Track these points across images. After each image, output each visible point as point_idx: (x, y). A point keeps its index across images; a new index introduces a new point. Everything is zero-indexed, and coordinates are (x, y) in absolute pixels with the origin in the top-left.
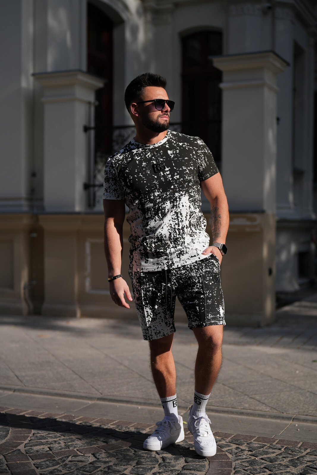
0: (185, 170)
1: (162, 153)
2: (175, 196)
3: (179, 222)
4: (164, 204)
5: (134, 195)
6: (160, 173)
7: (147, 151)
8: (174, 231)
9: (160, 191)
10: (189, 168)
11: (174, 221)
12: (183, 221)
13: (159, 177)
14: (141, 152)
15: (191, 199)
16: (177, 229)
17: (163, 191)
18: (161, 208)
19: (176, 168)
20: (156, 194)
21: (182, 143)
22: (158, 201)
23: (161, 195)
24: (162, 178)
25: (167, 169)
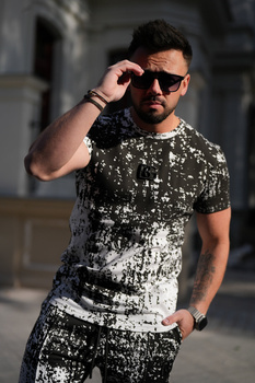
0: (182, 194)
6: (145, 182)
11: (137, 259)
12: (149, 263)
20: (126, 210)
24: (144, 191)
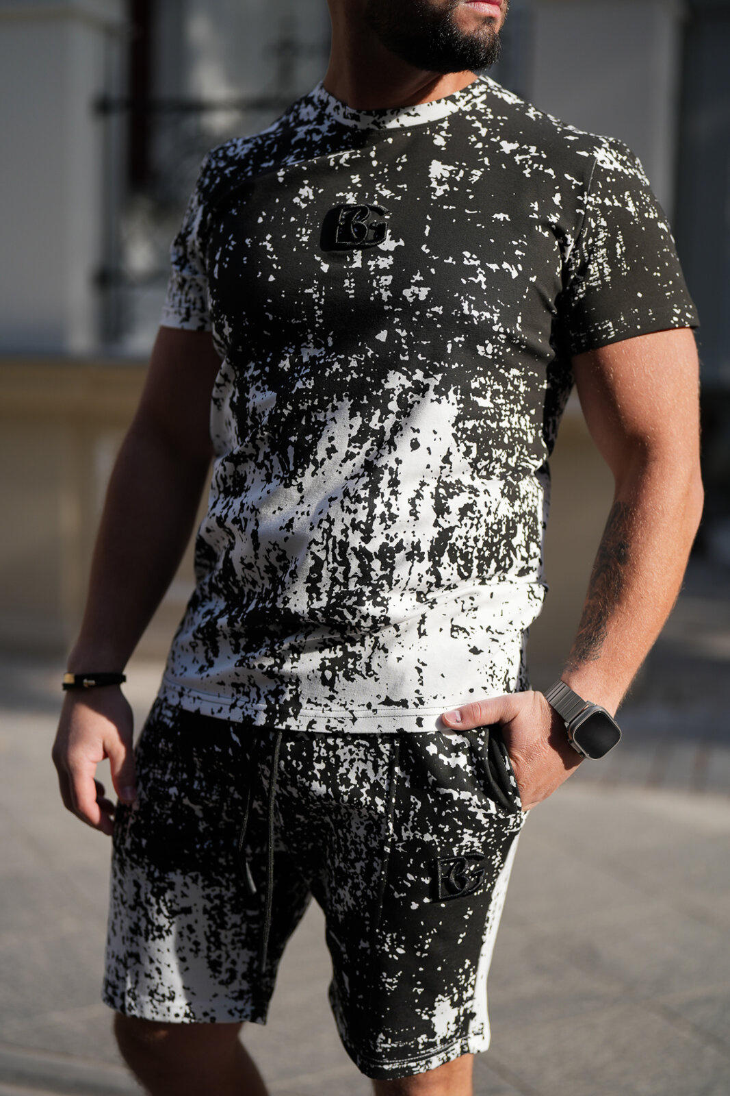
0: (471, 271)
1: (402, 164)
2: (382, 386)
3: (373, 518)
4: (323, 406)
6: (351, 256)
8: (339, 559)
9: (327, 343)
10: (494, 267)
11: (352, 507)
12: (393, 517)
15: (469, 424)
16: (354, 549)
19: (427, 251)
20: (308, 353)
21: (516, 146)
22: (299, 385)
24: (347, 282)
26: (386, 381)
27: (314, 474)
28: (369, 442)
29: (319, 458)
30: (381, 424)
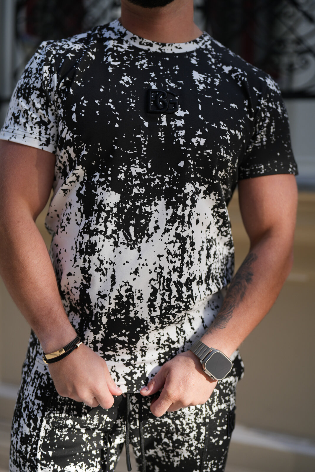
0: (224, 133)
1: (177, 70)
2: (183, 192)
4: (149, 203)
5: (77, 152)
6: (160, 118)
7: (141, 55)
8: (166, 288)
9: (147, 166)
10: (233, 132)
11: (173, 260)
13: (154, 128)
14: (125, 51)
15: (221, 210)
16: (174, 282)
17: (155, 169)
18: (137, 212)
19: (202, 118)
20: (135, 170)
21: (230, 68)
22: (135, 191)
23: (146, 177)
24: (160, 133)
25: (180, 113)
26: (185, 189)
27: (147, 241)
28: (177, 222)
29: (150, 232)
30: (183, 213)
